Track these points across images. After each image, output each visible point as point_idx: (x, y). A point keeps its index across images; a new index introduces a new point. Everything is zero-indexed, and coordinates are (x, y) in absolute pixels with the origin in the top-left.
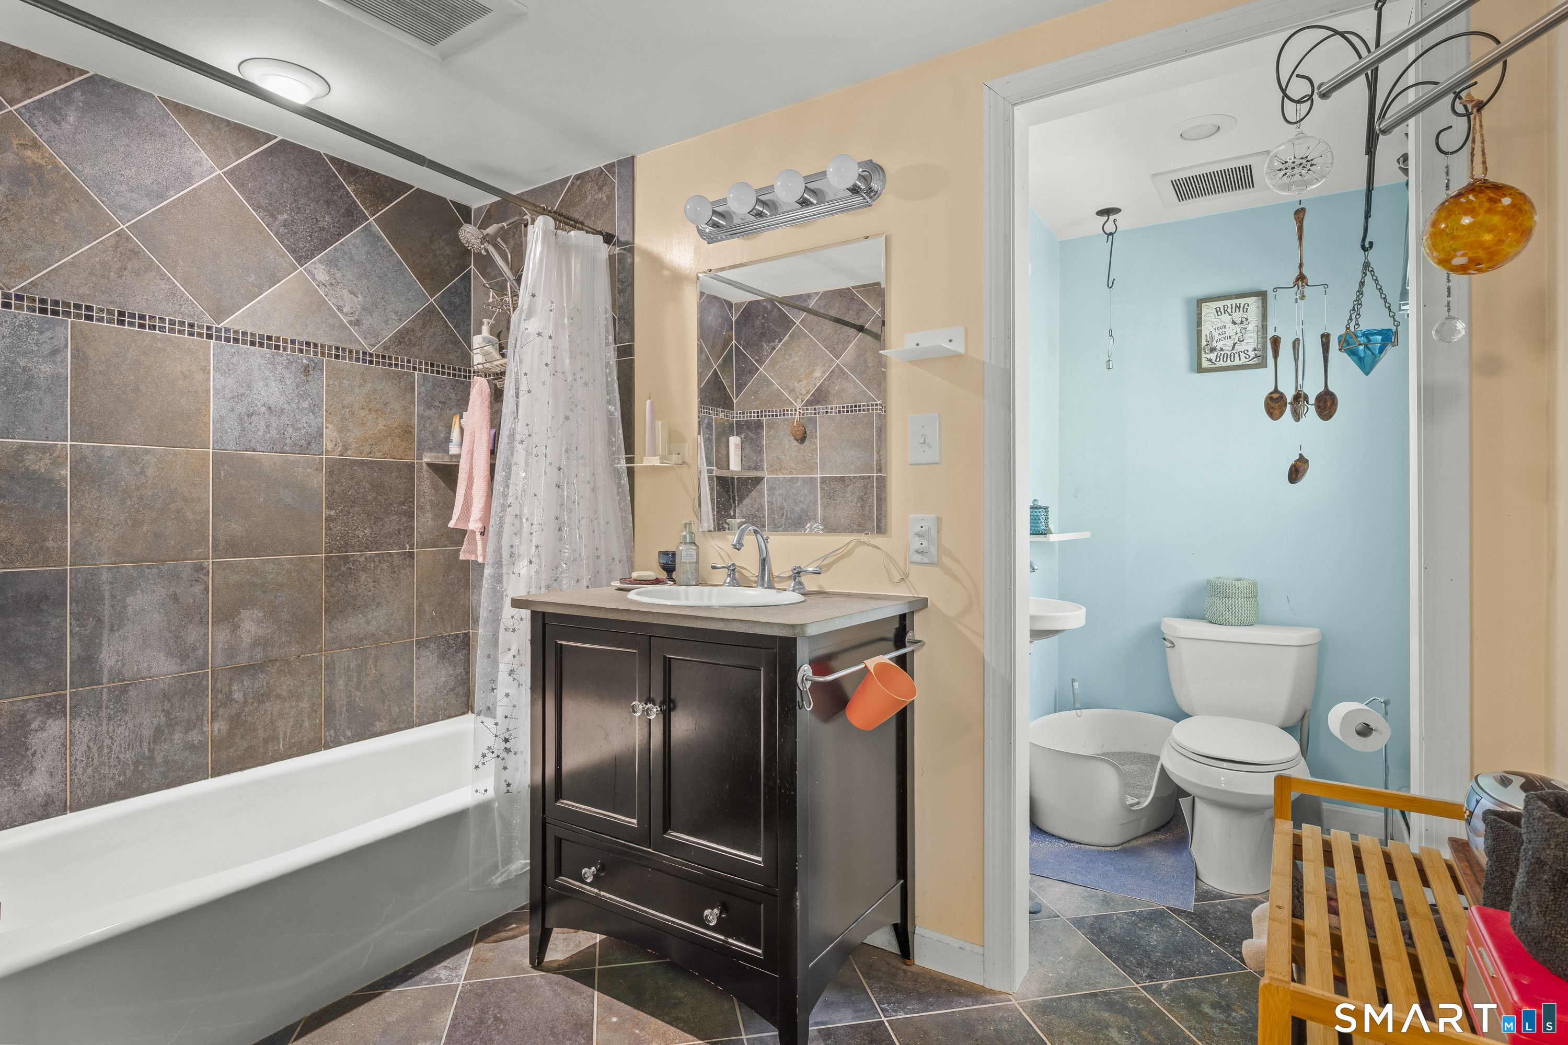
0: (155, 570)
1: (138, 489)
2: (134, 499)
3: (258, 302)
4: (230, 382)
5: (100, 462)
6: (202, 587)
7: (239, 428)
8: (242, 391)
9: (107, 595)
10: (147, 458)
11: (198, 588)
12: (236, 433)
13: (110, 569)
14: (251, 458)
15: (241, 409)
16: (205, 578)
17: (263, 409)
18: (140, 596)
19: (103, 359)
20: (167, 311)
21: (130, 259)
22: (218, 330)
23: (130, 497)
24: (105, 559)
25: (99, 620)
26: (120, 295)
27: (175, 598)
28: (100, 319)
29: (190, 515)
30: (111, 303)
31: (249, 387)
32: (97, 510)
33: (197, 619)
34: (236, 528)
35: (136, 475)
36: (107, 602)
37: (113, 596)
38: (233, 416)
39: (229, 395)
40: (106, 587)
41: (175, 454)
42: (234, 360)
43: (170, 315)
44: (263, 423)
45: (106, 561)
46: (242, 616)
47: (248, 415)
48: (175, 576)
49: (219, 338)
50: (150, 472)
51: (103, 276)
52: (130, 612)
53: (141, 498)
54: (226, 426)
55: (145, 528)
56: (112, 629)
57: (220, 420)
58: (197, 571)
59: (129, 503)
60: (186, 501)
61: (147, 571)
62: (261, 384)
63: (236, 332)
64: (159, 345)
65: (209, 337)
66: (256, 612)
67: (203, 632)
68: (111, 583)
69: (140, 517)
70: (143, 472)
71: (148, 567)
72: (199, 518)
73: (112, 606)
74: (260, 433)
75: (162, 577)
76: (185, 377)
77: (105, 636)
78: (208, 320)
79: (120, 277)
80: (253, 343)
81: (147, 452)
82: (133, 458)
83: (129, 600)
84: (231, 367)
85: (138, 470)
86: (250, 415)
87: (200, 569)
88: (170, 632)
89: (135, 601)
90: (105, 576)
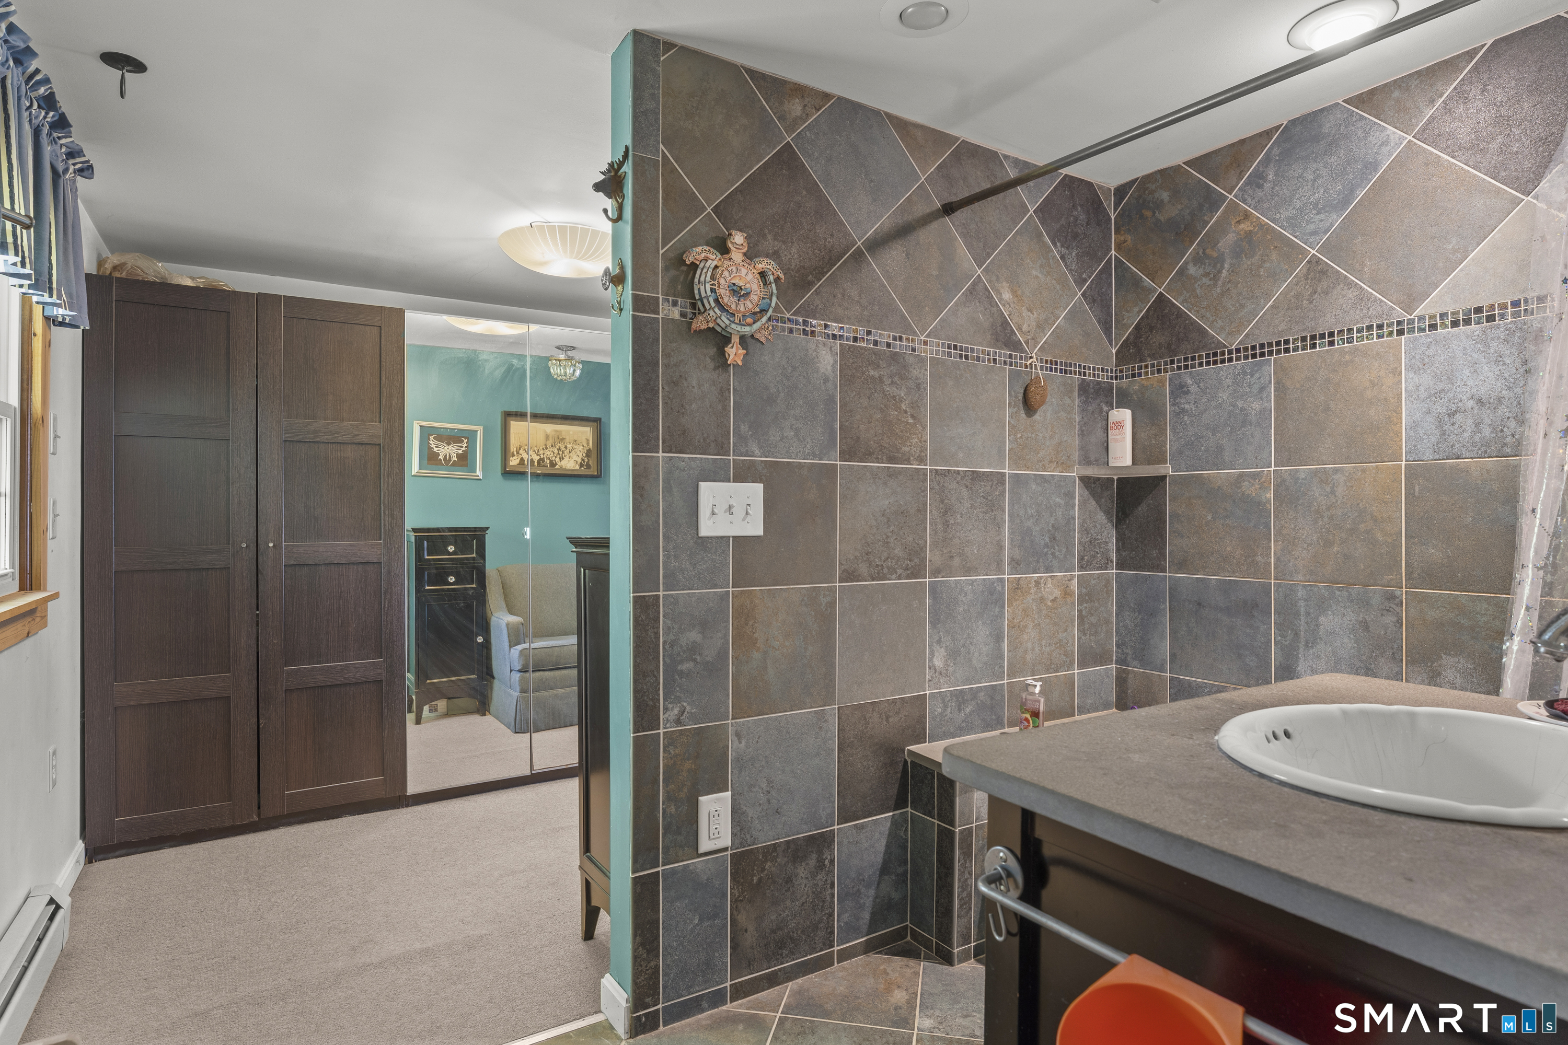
0: (1344, 593)
1: (1328, 509)
2: (1326, 519)
3: (1461, 270)
4: (1426, 379)
5: (1296, 484)
6: (1395, 619)
7: (1437, 432)
8: (1441, 386)
9: (1302, 610)
10: (1336, 477)
11: (1389, 619)
12: (1434, 439)
13: (1304, 586)
14: (1453, 468)
15: (1440, 408)
16: (1398, 609)
17: (1471, 403)
18: (1331, 617)
19: (1298, 385)
20: (1356, 319)
21: (1319, 281)
22: (1410, 322)
23: (1322, 517)
24: (1301, 577)
25: (1296, 634)
26: (1311, 320)
27: (1365, 625)
28: (1296, 349)
29: (1379, 536)
30: (1304, 330)
31: (1450, 380)
32: (1294, 529)
33: (1389, 653)
34: (1435, 553)
35: (1327, 495)
36: (1302, 618)
37: (1308, 614)
38: (1430, 419)
39: (1423, 395)
40: (1302, 603)
41: (1364, 471)
42: (1431, 352)
43: (1357, 323)
44: (1470, 422)
45: (1302, 578)
46: (1444, 662)
47: (1449, 415)
48: (1364, 602)
49: (1411, 331)
50: (1340, 491)
51: (1297, 308)
52: (1322, 632)
53: (1331, 518)
54: (1421, 432)
55: (1335, 549)
56: (1307, 645)
57: (1414, 426)
58: (1388, 599)
59: (1321, 523)
60: (1376, 521)
61: (1337, 593)
62: (1467, 372)
63: (1432, 317)
64: (1347, 358)
65: (1400, 333)
66: (1461, 660)
67: (1396, 669)
68: (1305, 600)
69: (1331, 537)
70: (1333, 492)
71: (1339, 589)
72: (1390, 540)
73: (1307, 623)
74: (1466, 435)
75: (1352, 601)
76: (1373, 384)
77: (1301, 650)
78: (1400, 313)
79: (1311, 302)
80: (1455, 324)
81: (1336, 471)
82: (1323, 478)
83: (1322, 619)
84: (1427, 360)
85: (1328, 489)
86: (1452, 414)
87: (1391, 597)
88: (1361, 661)
89: (1328, 621)
90: (1301, 593)
